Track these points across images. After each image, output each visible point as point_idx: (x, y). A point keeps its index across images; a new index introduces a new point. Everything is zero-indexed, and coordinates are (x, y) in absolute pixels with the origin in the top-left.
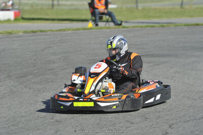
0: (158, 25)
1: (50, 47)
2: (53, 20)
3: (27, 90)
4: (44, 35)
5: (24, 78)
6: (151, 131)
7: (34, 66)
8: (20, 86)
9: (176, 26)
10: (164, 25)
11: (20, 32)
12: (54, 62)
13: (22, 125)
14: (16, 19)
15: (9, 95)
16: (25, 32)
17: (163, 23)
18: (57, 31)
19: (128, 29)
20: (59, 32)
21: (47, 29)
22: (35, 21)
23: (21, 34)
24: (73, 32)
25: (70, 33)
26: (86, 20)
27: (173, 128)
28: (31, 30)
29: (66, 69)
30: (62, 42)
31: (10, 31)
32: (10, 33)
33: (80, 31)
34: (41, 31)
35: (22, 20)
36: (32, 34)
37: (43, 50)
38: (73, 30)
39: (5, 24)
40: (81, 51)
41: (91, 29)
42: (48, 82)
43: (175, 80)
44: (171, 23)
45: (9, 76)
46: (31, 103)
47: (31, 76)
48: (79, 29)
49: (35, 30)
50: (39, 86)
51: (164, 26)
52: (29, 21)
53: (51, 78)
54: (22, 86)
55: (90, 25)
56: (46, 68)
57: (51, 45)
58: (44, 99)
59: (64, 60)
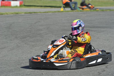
0: (100, 10)
1: (39, 22)
2: (41, 6)
3: (26, 45)
4: (36, 15)
5: (24, 39)
6: (95, 69)
7: (31, 32)
8: (22, 43)
9: (111, 11)
10: (104, 10)
11: (23, 13)
12: (41, 30)
13: (23, 65)
14: (20, 6)
15: (16, 48)
16: (25, 13)
17: (103, 9)
18: (43, 12)
19: (83, 12)
20: (45, 13)
21: (38, 11)
22: (31, 7)
23: (23, 14)
24: (53, 13)
25: (50, 14)
26: (60, 7)
27: (108, 68)
28: (29, 12)
29: (48, 34)
30: (46, 19)
31: (17, 12)
32: (17, 13)
33: (56, 13)
34: (35, 13)
35: (24, 6)
36: (29, 14)
37: (35, 23)
38: (52, 12)
39: (14, 8)
40: (57, 24)
41: (62, 12)
42: (38, 41)
43: (109, 41)
44: (108, 9)
45: (16, 38)
46: (29, 53)
47: (29, 38)
48: (56, 12)
49: (31, 12)
50: (33, 44)
51: (103, 11)
52: (28, 7)
53: (39, 39)
54: (24, 43)
55: (62, 9)
56: (37, 33)
57: (40, 21)
58: (35, 50)
59: (47, 29)
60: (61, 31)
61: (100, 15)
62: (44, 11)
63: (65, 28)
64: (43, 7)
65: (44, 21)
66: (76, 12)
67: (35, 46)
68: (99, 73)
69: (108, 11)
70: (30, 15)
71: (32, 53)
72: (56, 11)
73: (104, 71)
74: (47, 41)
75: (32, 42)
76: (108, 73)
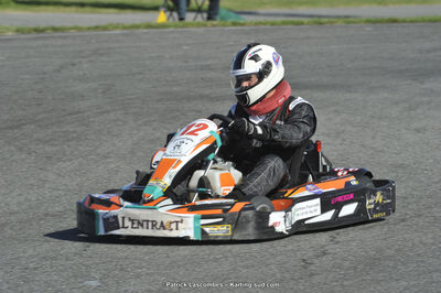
0: (310, 19)
1: (73, 65)
2: (82, 5)
3: (23, 156)
4: (60, 37)
6: (290, 247)
7: (39, 105)
8: (6, 148)
9: (349, 23)
10: (323, 20)
11: (8, 29)
12: (83, 96)
13: (9, 232)
16: (18, 31)
17: (320, 17)
18: (89, 29)
19: (245, 28)
20: (94, 33)
21: (69, 25)
23: (10, 34)
24: (125, 31)
25: (117, 35)
26: (156, 8)
27: (337, 243)
28: (32, 26)
29: (108, 112)
30: (101, 55)
33: (139, 31)
34: (55, 29)
35: (13, 4)
36: (34, 35)
37: (59, 71)
38: (125, 28)
40: (141, 73)
41: (163, 26)
42: (68, 140)
44: (339, 17)
46: (32, 185)
47: (33, 127)
48: (137, 27)
49: (43, 26)
50: (49, 149)
51: (321, 24)
52: (29, 7)
53: (74, 132)
54: (12, 148)
55: (162, 17)
56: (64, 110)
57: (76, 61)
58: (59, 175)
59: (104, 92)
60: (159, 101)
61: (308, 38)
62: (93, 25)
63: (175, 89)
64: (87, 9)
65: (91, 61)
66: (214, 26)
67: (59, 160)
68: (304, 260)
69: (340, 22)
70: (37, 39)
71: (47, 186)
72: (138, 22)
73: (324, 253)
74: (104, 138)
75: (47, 141)
76: (338, 261)
